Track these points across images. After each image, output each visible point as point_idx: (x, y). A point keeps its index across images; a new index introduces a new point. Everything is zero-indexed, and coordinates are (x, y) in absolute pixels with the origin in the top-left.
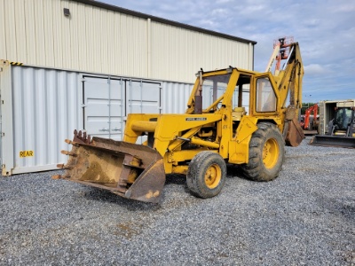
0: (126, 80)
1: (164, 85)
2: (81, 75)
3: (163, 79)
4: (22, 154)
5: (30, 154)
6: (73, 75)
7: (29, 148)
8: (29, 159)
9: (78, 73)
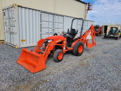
0: (54, 15)
1: (65, 17)
2: (40, 12)
3: (64, 15)
4: (22, 41)
5: (24, 41)
6: (38, 12)
7: (24, 39)
8: (24, 42)
9: (39, 11)
